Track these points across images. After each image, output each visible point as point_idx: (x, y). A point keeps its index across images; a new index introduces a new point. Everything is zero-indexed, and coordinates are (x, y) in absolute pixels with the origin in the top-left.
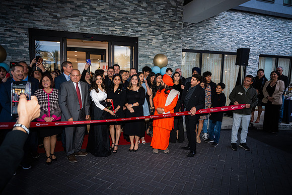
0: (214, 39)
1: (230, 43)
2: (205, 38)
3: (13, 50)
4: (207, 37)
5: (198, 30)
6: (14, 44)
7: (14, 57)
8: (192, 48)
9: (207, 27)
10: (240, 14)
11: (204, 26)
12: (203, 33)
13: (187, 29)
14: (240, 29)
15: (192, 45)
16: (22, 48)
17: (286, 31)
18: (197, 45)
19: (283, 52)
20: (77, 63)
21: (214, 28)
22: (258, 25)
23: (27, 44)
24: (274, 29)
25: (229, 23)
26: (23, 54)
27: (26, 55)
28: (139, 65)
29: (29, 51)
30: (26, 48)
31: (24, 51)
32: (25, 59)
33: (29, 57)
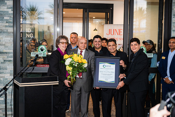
16: (4, 9)
23: (10, 3)
26: (5, 18)
27: (8, 18)
28: (173, 30)
29: (12, 12)
30: (9, 8)
31: (6, 13)
32: (7, 24)
33: (12, 21)
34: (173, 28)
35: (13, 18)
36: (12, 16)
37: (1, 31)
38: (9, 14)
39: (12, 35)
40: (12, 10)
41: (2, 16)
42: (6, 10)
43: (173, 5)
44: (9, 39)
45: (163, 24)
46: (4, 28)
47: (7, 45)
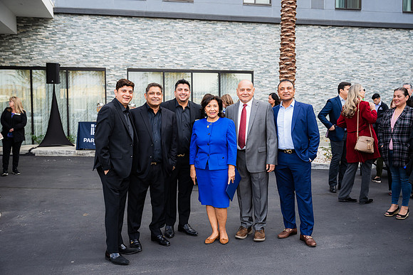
0: (46, 52)
1: (74, 55)
2: (32, 51)
4: (35, 50)
5: (20, 42)
8: (13, 64)
9: (34, 37)
10: (87, 18)
11: (30, 36)
12: (29, 45)
13: (5, 42)
14: (89, 37)
15: (14, 61)
17: (172, 35)
18: (21, 60)
19: (171, 64)
21: (47, 38)
22: (120, 29)
24: (150, 34)
25: (70, 31)
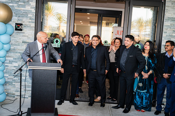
3: (20, 11)
6: (21, 3)
7: (20, 18)
16: (28, 8)
20: (89, 26)
23: (33, 4)
26: (29, 15)
27: (32, 16)
28: (164, 32)
29: (35, 11)
30: (33, 8)
31: (30, 12)
32: (30, 21)
33: (34, 18)
34: (164, 30)
35: (35, 16)
36: (35, 14)
37: (25, 25)
38: (32, 13)
39: (34, 29)
40: (34, 10)
41: (27, 14)
42: (30, 9)
43: (165, 11)
44: (31, 31)
45: (156, 26)
46: (28, 23)
47: (29, 36)
